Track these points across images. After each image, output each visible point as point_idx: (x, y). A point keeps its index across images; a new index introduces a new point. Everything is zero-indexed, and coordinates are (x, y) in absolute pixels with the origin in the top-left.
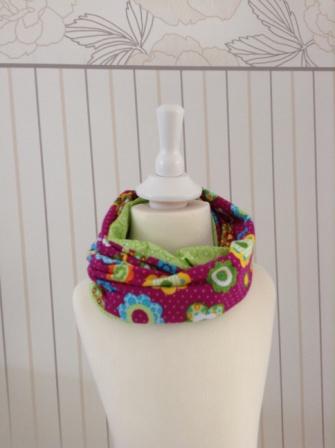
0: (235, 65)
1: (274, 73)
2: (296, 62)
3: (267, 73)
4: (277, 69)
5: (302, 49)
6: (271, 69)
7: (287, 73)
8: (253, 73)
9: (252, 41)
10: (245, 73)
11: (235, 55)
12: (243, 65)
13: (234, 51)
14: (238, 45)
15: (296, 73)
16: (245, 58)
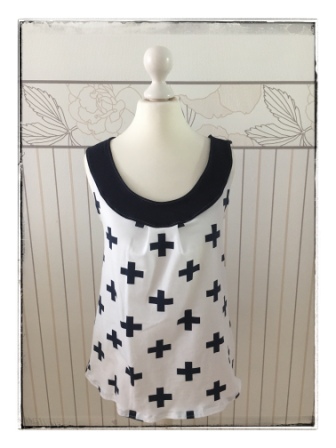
0: (251, 145)
1: (279, 151)
2: (297, 142)
3: (274, 151)
4: (281, 147)
5: (302, 134)
6: (276, 148)
7: (290, 151)
8: (263, 151)
9: (264, 129)
10: (258, 150)
11: (251, 138)
12: (257, 145)
13: (250, 136)
14: (254, 131)
15: (296, 151)
16: (259, 140)
